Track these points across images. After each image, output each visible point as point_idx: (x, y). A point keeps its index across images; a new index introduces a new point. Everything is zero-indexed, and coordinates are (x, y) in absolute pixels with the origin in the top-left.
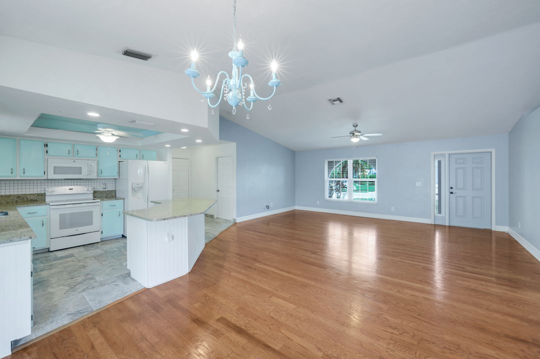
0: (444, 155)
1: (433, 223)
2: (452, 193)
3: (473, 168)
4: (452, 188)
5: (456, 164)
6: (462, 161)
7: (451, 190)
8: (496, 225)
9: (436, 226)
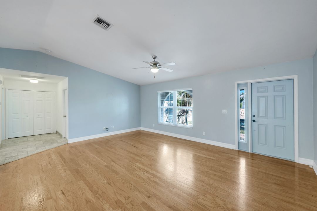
0: (246, 84)
1: (237, 149)
2: (254, 121)
3: (274, 96)
4: (254, 116)
5: (258, 92)
6: (264, 90)
7: (254, 118)
8: (299, 157)
9: (240, 153)
